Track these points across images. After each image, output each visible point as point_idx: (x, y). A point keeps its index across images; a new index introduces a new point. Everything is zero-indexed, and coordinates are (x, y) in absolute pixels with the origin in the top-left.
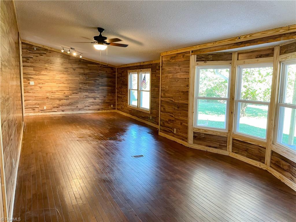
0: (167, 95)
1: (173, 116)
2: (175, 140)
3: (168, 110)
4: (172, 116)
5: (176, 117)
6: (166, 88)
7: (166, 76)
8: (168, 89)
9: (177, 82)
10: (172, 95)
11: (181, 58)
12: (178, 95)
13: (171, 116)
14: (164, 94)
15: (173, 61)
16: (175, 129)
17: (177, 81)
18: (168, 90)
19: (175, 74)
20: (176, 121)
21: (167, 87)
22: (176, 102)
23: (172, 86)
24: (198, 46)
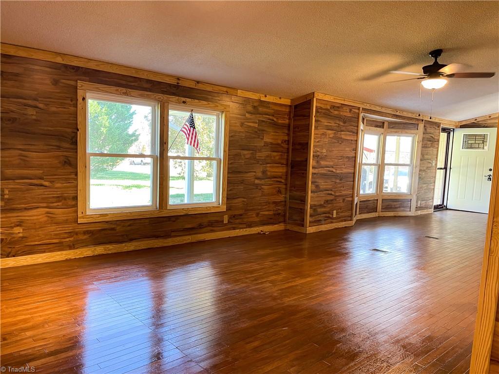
0: (323, 163)
1: (333, 193)
2: (336, 227)
3: (325, 186)
4: (331, 194)
5: (337, 194)
6: (322, 152)
7: (323, 134)
8: (325, 154)
9: (341, 144)
10: (333, 163)
11: (347, 112)
12: (341, 162)
13: (329, 194)
14: (318, 162)
15: (336, 112)
16: (335, 212)
17: (340, 142)
18: (326, 156)
19: (339, 133)
20: (335, 199)
21: (324, 151)
22: (338, 172)
23: (333, 149)
24: (368, 105)
